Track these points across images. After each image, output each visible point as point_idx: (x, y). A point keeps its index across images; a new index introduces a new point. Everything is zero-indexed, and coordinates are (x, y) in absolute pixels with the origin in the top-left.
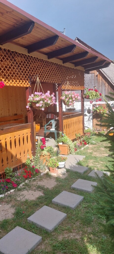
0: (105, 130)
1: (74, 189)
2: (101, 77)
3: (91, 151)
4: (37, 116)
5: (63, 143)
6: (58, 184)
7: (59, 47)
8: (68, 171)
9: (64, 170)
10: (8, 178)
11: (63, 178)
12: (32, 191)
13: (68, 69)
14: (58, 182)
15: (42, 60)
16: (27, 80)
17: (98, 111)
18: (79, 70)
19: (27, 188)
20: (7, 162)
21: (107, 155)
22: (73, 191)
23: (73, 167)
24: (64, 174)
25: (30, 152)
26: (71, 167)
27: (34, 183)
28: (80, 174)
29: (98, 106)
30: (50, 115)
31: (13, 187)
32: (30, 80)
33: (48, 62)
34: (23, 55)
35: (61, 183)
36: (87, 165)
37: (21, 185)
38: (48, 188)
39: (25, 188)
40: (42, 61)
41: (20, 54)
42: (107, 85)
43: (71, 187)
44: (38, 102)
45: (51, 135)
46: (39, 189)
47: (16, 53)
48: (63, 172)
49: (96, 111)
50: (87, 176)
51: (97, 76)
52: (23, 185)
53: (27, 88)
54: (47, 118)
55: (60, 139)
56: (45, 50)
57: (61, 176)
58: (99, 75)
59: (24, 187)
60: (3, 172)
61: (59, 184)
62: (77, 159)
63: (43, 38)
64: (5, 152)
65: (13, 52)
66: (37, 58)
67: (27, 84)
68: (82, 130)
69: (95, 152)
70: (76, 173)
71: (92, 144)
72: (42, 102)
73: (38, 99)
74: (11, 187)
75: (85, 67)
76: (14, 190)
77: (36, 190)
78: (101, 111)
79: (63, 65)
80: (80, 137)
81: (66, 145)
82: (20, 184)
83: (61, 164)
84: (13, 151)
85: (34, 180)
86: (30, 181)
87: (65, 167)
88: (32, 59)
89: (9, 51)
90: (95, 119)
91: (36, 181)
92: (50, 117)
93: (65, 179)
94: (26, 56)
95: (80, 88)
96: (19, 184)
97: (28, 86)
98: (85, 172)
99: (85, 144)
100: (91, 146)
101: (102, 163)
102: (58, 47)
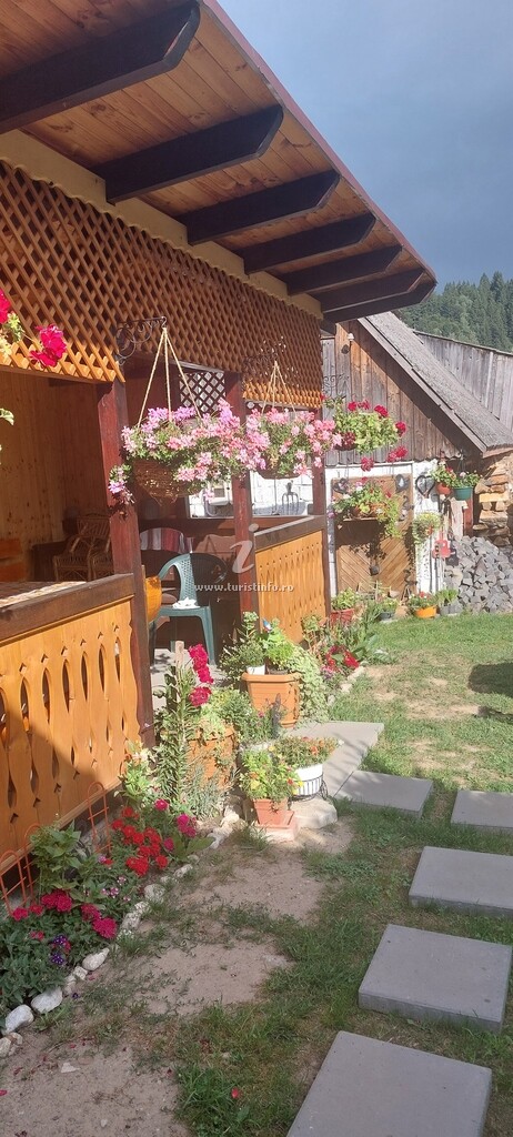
0: (393, 593)
1: (430, 907)
2: (364, 354)
3: (391, 696)
5: (271, 666)
6: (330, 891)
7: (254, 180)
8: (343, 808)
9: (323, 811)
10: (59, 887)
11: (336, 851)
12: (211, 947)
13: (261, 300)
14: (328, 877)
15: (165, 245)
16: (108, 343)
17: (364, 509)
18: (302, 314)
19: (175, 933)
20: (32, 797)
21: (475, 710)
22: (431, 920)
23: (357, 788)
24: (328, 829)
25: (133, 726)
26: (345, 785)
27: (198, 896)
28: (408, 816)
29: (359, 489)
31: (96, 939)
32: (121, 346)
33: (184, 260)
34: (84, 207)
35: (342, 881)
36: (411, 767)
37: (132, 919)
38: (289, 919)
39: (158, 936)
40: (162, 249)
41: (70, 201)
42: (393, 389)
43: (407, 898)
44: (181, 458)
46: (245, 932)
47: (54, 192)
48: (322, 816)
49: (353, 511)
50: (455, 829)
51: (346, 350)
52: (143, 918)
53: (103, 387)
55: (252, 647)
56: (185, 191)
57: (319, 839)
58: (355, 345)
59: (147, 928)
60: (20, 852)
61: (335, 886)
62: (354, 742)
63: (202, 122)
65: (38, 185)
66: (144, 233)
67: (110, 366)
68: (321, 600)
69: (411, 699)
70: (390, 815)
71: (375, 661)
72: (206, 458)
73: (184, 442)
74: (87, 938)
75: (325, 300)
76: (106, 951)
77: (233, 940)
78: (379, 511)
79: (244, 279)
80: (318, 633)
81: (287, 677)
82: (122, 913)
84: (59, 728)
85: (188, 877)
86: (169, 887)
87: (323, 793)
88: (122, 234)
89: (20, 175)
90: (344, 548)
91: (203, 884)
93: (352, 854)
94: (98, 214)
95: (307, 396)
96: (118, 914)
97: (112, 375)
98: (429, 805)
99: (351, 663)
100: (376, 673)
101: (474, 749)
102: (247, 183)
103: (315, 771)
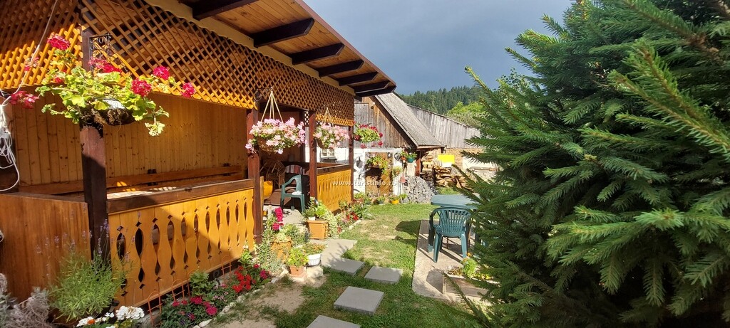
0: (385, 195)
1: (340, 309)
2: (379, 110)
3: (365, 231)
4: (268, 168)
5: (317, 218)
6: (306, 301)
7: (314, 44)
8: (326, 271)
9: (318, 271)
10: (197, 294)
11: (317, 286)
12: (251, 321)
13: (327, 87)
14: (308, 296)
15: (282, 64)
16: (251, 95)
17: (375, 163)
18: (346, 93)
19: (240, 315)
20: (197, 260)
21: (394, 237)
22: (339, 314)
23: (335, 263)
24: (319, 278)
25: (251, 236)
26: (332, 262)
27: (258, 301)
28: (350, 275)
29: (374, 156)
30: (293, 166)
31: (206, 315)
32: (256, 96)
33: (293, 70)
34: (243, 48)
35: (313, 298)
36: (360, 257)
37: (226, 309)
38: (285, 311)
39: (233, 315)
40: (281, 65)
41: (237, 45)
42: (388, 122)
43: (333, 305)
44: (271, 137)
45: (295, 204)
46: (267, 316)
47: (230, 42)
48: (317, 273)
49: (372, 164)
50: (363, 279)
51: (372, 108)
52: (232, 308)
53: (249, 111)
54: (288, 172)
55: (312, 209)
56: (288, 44)
57: (313, 281)
58: (375, 106)
59: (232, 312)
60: (185, 282)
61: (309, 300)
62: (343, 246)
63: (286, 21)
64: (194, 238)
65: (222, 38)
66: (272, 59)
67: (250, 103)
68: (350, 195)
69: (373, 232)
70: (343, 274)
71: (366, 218)
72: (278, 137)
73: (270, 131)
74: (202, 315)
75: (356, 89)
76: (209, 321)
77: (260, 319)
78: (380, 165)
79: (318, 79)
80: (346, 207)
81: (322, 222)
82: (223, 306)
83: (313, 259)
84: (214, 235)
85: (256, 294)
86: (247, 297)
87: (320, 263)
88: (261, 59)
89: (213, 34)
90: (369, 177)
91: (261, 297)
92: (292, 172)
93: (322, 288)
94: (250, 51)
95: (347, 122)
96: (221, 307)
97: (251, 107)
98: (358, 272)
99: (355, 219)
100: (364, 222)
101: (387, 251)
102: (311, 45)
103: (317, 256)
